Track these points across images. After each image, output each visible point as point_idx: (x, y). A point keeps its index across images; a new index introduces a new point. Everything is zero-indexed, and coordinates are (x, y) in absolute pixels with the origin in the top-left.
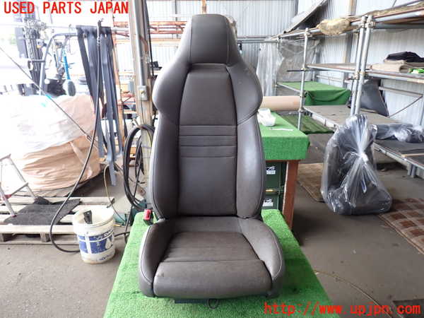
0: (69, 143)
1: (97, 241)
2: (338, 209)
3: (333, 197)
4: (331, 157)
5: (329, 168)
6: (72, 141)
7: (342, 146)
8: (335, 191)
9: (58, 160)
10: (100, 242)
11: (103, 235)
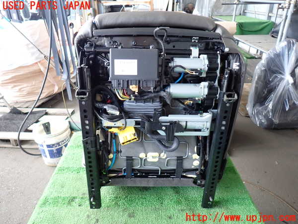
0: (36, 63)
1: (54, 149)
2: (261, 123)
3: (258, 113)
4: (259, 78)
5: (256, 88)
6: (39, 62)
7: (270, 69)
8: (260, 108)
9: (28, 78)
10: (57, 150)
11: (58, 144)
